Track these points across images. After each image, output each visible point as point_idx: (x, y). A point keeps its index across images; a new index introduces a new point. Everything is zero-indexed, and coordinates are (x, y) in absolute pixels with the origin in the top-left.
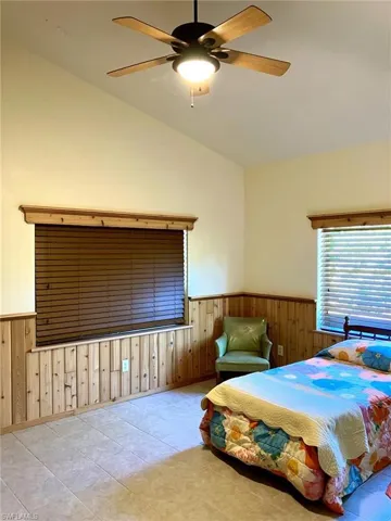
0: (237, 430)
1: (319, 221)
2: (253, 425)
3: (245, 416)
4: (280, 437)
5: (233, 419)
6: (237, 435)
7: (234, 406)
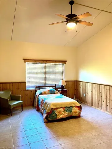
0: (60, 112)
1: (25, 60)
2: (64, 109)
3: (61, 108)
4: (71, 108)
5: (58, 110)
6: (61, 113)
7: (58, 106)
